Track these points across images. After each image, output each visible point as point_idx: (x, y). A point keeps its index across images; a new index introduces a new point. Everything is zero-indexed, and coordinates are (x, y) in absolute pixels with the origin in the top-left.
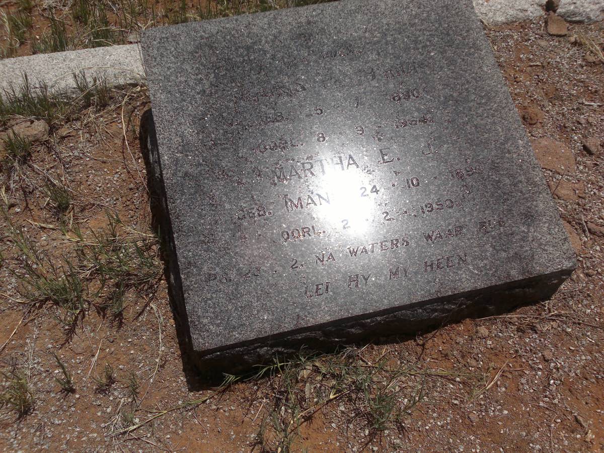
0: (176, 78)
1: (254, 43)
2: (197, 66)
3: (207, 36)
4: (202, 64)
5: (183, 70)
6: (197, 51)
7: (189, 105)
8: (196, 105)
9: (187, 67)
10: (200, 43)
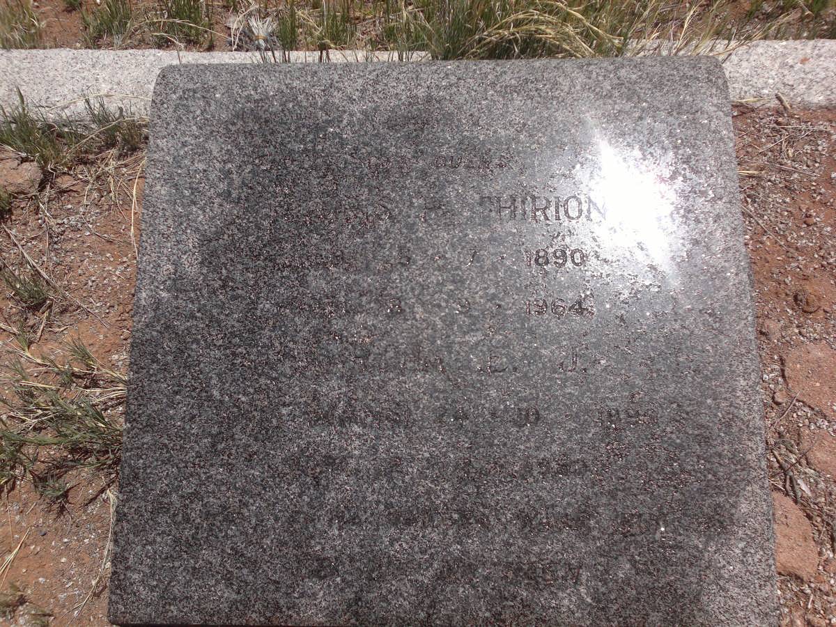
0: (192, 162)
1: (329, 122)
2: (229, 147)
3: (257, 97)
4: (237, 146)
5: (206, 151)
6: (235, 121)
7: (200, 212)
8: (211, 213)
9: (213, 147)
10: (243, 109)
